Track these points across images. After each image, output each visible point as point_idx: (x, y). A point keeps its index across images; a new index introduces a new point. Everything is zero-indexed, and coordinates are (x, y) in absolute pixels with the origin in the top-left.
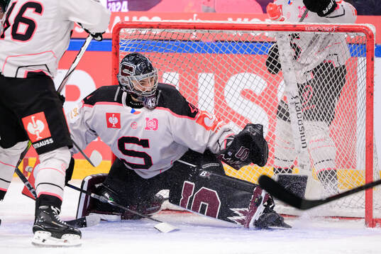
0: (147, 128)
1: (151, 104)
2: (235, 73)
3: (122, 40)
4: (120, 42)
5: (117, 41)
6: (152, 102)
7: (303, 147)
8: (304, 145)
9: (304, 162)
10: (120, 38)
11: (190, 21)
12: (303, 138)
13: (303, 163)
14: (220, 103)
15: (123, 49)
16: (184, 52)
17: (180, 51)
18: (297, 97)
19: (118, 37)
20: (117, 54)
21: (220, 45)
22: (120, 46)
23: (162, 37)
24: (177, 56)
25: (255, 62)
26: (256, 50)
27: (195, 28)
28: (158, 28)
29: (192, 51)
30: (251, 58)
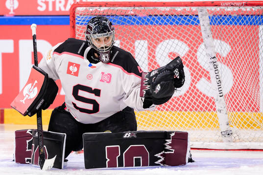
0: (101, 81)
1: (104, 59)
3: (77, 17)
4: (76, 18)
5: (74, 17)
6: (106, 57)
7: (220, 96)
8: (221, 95)
9: (221, 107)
10: (77, 15)
12: (220, 89)
13: (220, 109)
15: (78, 23)
16: (126, 24)
17: (123, 24)
18: (214, 57)
19: (74, 14)
20: (74, 27)
21: (154, 19)
22: (76, 21)
23: (109, 13)
24: (120, 28)
25: (182, 31)
26: (183, 22)
27: (134, 6)
28: (105, 6)
29: (132, 24)
30: (179, 29)
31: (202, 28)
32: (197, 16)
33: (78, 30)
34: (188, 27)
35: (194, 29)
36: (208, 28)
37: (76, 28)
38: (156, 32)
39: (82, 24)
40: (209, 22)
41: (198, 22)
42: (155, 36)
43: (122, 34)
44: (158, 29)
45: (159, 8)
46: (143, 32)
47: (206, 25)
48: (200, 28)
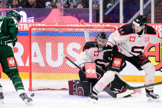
2: (70, 43)
5: (30, 32)
10: (32, 32)
11: (55, 25)
14: (65, 53)
15: (32, 35)
17: (52, 35)
19: (30, 31)
20: (30, 37)
21: (65, 34)
22: (32, 34)
23: (46, 31)
24: (50, 37)
25: (77, 39)
26: (77, 35)
27: (57, 28)
28: (44, 28)
29: (56, 36)
30: (75, 38)
31: (86, 38)
32: (83, 32)
33: (32, 38)
34: (79, 37)
35: (82, 38)
36: (89, 38)
37: (32, 37)
38: (66, 39)
39: (34, 35)
40: (89, 35)
41: (84, 35)
42: (65, 41)
43: (51, 40)
44: (65, 38)
45: (67, 29)
46: (60, 39)
47: (87, 36)
48: (85, 38)
